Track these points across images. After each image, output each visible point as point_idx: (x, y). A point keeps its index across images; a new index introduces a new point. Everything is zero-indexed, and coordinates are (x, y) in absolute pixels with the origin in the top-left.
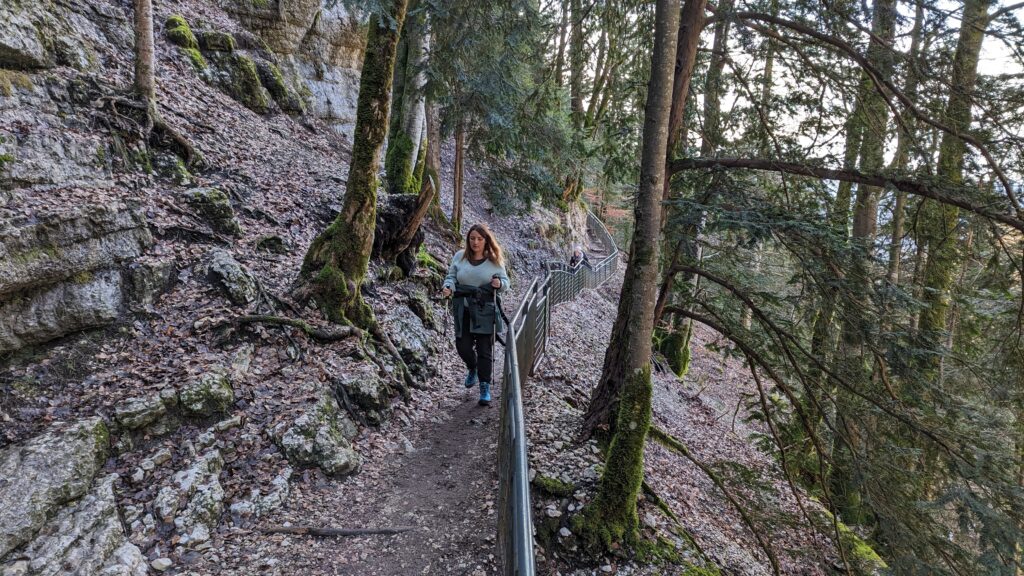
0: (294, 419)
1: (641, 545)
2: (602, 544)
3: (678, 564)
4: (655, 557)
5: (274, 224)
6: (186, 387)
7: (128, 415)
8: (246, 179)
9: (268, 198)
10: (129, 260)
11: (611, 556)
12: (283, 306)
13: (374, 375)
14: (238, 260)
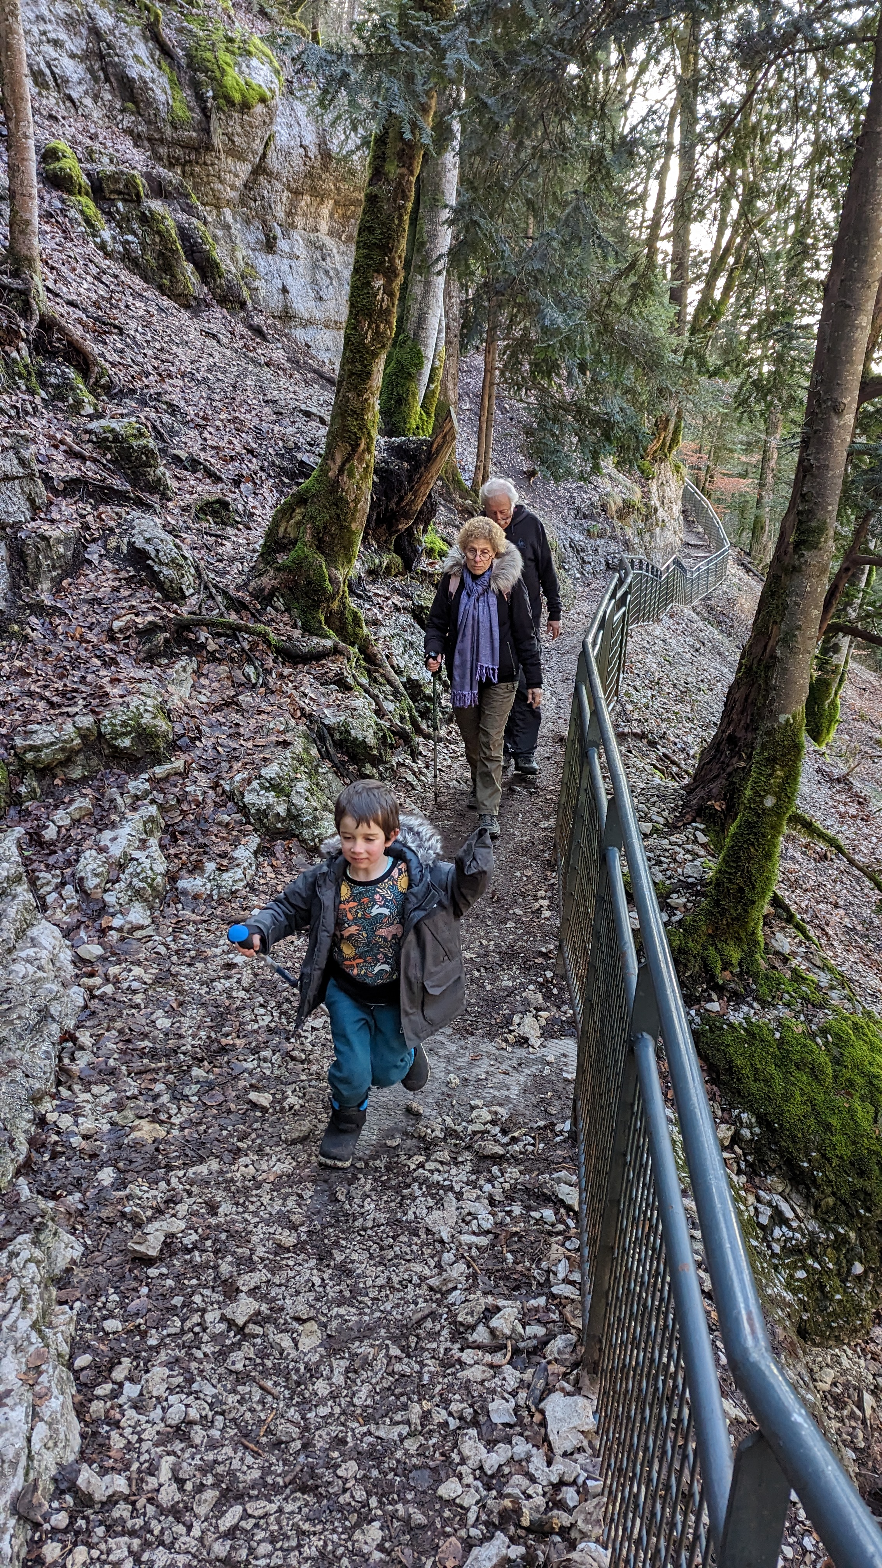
0: (259, 769)
1: (767, 977)
2: (707, 972)
3: (822, 1007)
4: (786, 996)
5: (217, 479)
6: (108, 715)
7: (32, 748)
8: (173, 409)
9: (205, 440)
10: (17, 526)
11: (720, 990)
12: (237, 605)
13: (369, 713)
14: (170, 532)
